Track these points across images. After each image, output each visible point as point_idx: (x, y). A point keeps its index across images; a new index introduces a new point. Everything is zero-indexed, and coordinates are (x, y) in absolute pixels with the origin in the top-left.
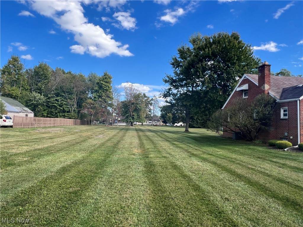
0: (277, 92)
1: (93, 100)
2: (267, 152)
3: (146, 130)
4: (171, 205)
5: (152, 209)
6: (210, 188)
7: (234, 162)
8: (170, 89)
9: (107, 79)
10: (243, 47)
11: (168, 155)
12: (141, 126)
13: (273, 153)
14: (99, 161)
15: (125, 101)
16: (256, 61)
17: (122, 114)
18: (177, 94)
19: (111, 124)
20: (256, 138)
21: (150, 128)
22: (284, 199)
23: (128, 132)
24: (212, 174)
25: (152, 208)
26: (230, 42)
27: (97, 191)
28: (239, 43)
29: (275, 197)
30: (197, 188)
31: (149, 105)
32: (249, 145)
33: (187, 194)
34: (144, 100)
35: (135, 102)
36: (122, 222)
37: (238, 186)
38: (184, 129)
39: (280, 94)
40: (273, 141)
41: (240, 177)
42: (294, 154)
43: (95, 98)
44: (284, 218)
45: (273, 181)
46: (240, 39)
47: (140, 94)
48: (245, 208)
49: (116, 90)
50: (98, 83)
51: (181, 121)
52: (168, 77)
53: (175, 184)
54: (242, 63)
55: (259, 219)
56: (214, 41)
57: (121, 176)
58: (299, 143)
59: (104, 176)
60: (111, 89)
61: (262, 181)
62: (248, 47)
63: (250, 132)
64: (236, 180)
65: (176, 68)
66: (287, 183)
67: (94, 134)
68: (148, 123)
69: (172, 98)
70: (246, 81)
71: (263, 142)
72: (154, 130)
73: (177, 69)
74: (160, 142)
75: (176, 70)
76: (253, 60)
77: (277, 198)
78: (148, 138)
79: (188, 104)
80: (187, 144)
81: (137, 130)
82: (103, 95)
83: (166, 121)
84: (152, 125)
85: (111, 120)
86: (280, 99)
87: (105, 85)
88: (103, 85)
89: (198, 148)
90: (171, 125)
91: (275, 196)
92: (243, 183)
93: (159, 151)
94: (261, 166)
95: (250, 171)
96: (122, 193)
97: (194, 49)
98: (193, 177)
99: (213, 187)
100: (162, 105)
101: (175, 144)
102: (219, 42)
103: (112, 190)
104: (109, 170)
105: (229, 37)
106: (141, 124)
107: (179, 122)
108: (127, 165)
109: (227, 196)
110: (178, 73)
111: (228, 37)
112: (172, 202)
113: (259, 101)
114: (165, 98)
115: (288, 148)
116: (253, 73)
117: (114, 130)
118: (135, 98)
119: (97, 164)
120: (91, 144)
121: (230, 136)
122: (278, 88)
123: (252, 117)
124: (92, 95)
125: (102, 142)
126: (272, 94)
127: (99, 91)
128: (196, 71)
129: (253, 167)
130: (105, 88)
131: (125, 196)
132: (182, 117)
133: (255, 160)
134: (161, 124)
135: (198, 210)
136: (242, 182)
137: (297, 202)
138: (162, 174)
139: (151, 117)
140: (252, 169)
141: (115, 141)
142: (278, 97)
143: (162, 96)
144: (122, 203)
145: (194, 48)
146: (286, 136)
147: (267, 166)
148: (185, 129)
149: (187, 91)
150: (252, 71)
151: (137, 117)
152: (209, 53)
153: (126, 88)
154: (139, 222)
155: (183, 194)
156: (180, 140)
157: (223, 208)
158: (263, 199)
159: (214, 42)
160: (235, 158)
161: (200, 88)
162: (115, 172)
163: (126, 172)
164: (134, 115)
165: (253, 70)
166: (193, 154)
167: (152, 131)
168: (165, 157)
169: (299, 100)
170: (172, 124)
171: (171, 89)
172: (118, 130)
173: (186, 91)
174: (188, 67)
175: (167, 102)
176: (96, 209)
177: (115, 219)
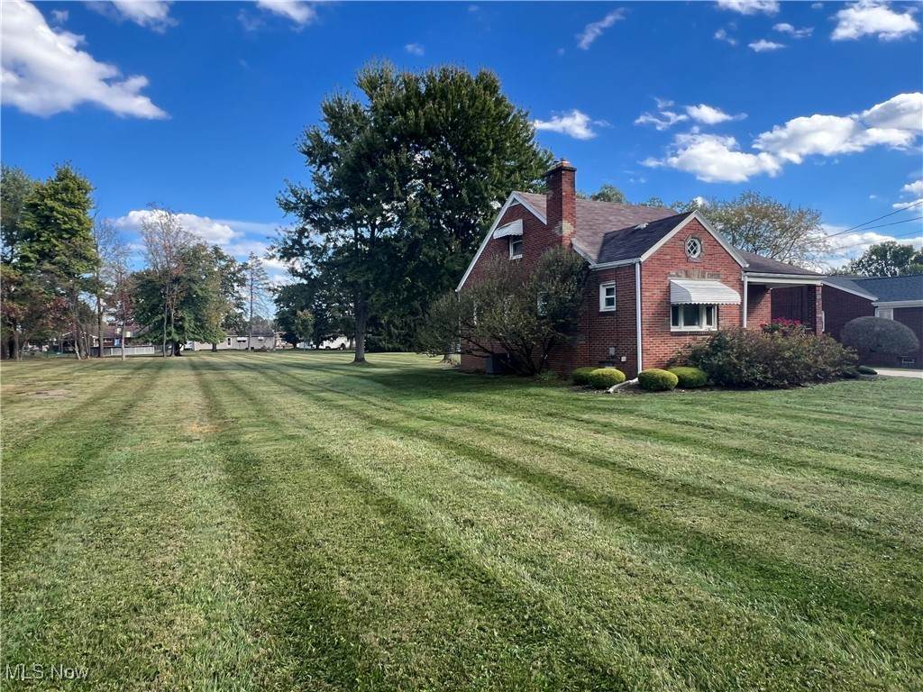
0: (592, 244)
1: (15, 267)
2: (569, 399)
3: (230, 364)
4: (312, 561)
5: (254, 583)
6: (424, 503)
7: (488, 430)
8: (302, 232)
9: (72, 192)
10: (508, 115)
11: (303, 432)
12: (211, 356)
13: (583, 400)
14: (57, 472)
15: (148, 273)
16: (541, 159)
17: (137, 318)
18: (325, 247)
19: (97, 352)
20: (545, 365)
21: (241, 359)
22: (603, 503)
23: (163, 373)
24: (431, 467)
25: (253, 580)
26: (473, 98)
27: (54, 562)
28: (499, 102)
29: (583, 502)
30: (388, 507)
31: (235, 284)
32: (528, 385)
33: (360, 527)
34: (216, 270)
35: (184, 275)
36: (151, 634)
37: (498, 488)
38: (351, 357)
39: (598, 247)
40: (583, 371)
41: (503, 465)
42: (629, 398)
43: (24, 258)
44: (600, 544)
45: (581, 466)
46: (500, 92)
47: (201, 247)
48: (514, 537)
49: (111, 233)
50: (33, 207)
51: (341, 332)
52: (295, 193)
53: (325, 505)
54: (508, 160)
55: (545, 556)
56: (430, 90)
57: (142, 505)
58: (640, 371)
59: (79, 514)
60: (88, 229)
61: (555, 469)
62: (522, 117)
63: (529, 351)
64: (494, 474)
65: (320, 166)
66: (611, 467)
67: (27, 389)
68: (234, 344)
69: (309, 261)
70: (517, 212)
71: (560, 377)
72: (255, 365)
73: (324, 168)
74: (275, 397)
75: (320, 173)
76: (535, 154)
77: (588, 502)
78: (237, 388)
79: (361, 281)
80: (360, 397)
81: (194, 367)
82: (57, 249)
83: (294, 335)
84: (247, 349)
85: (98, 340)
86: (599, 262)
87: (64, 214)
88: (58, 212)
89: (393, 405)
90: (310, 347)
91: (583, 499)
92: (509, 479)
93: (273, 422)
94: (555, 434)
95: (528, 449)
96: (148, 555)
97: (374, 109)
98: (379, 480)
99: (432, 498)
100: (277, 284)
101: (324, 400)
102: (444, 97)
103: (110, 550)
104: (97, 494)
105: (471, 82)
106: (210, 347)
107: (335, 338)
108: (164, 472)
109: (468, 515)
110: (325, 182)
111: (469, 82)
112: (316, 554)
113: (548, 266)
114: (289, 260)
115: (615, 387)
116: (535, 191)
117: (111, 371)
118: (184, 260)
119: (47, 482)
120: (18, 421)
121: (479, 367)
122: (593, 233)
123: (532, 310)
124: (12, 251)
125: (65, 410)
126: (581, 247)
127: (39, 236)
128: (383, 179)
129: (535, 438)
130: (65, 223)
131: (160, 561)
132: (343, 320)
133: (540, 422)
134: (278, 344)
135: (393, 560)
136: (507, 476)
137: (630, 504)
138: (283, 485)
139: (245, 324)
140: (533, 443)
141: (116, 403)
142: (594, 257)
143: (278, 255)
144: (151, 582)
145: (372, 107)
146: (613, 357)
147: (567, 433)
148: (354, 355)
149: (355, 239)
150: (531, 187)
151: (196, 326)
152: (417, 124)
153: (147, 229)
154: (213, 625)
155: (350, 528)
156: (340, 388)
157: (460, 544)
158: (557, 510)
159: (430, 94)
160: (492, 421)
161: (393, 231)
162: (119, 499)
163: (162, 493)
164: (182, 319)
165: (534, 182)
166: (378, 422)
167: (249, 368)
168: (292, 437)
169: (640, 262)
170: (314, 343)
171: (306, 230)
172: (127, 368)
173: (352, 241)
174: (356, 164)
175: (293, 272)
176: (54, 614)
177: (126, 631)
